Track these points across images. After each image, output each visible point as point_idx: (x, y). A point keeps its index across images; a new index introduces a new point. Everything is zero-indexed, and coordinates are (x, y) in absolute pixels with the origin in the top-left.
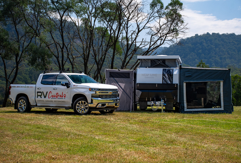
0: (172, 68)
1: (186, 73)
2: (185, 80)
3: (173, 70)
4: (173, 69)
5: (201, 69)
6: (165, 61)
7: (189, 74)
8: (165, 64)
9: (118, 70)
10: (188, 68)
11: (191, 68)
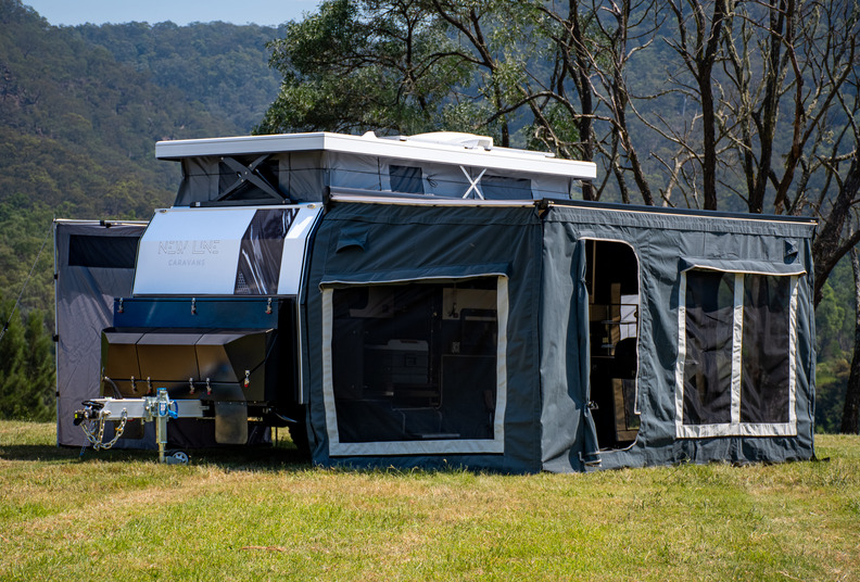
0: (293, 207)
1: (345, 231)
2: (332, 272)
3: (293, 218)
4: (297, 210)
5: (417, 207)
6: (277, 163)
7: (353, 236)
8: (273, 181)
9: (102, 223)
10: (361, 204)
11: (375, 204)
